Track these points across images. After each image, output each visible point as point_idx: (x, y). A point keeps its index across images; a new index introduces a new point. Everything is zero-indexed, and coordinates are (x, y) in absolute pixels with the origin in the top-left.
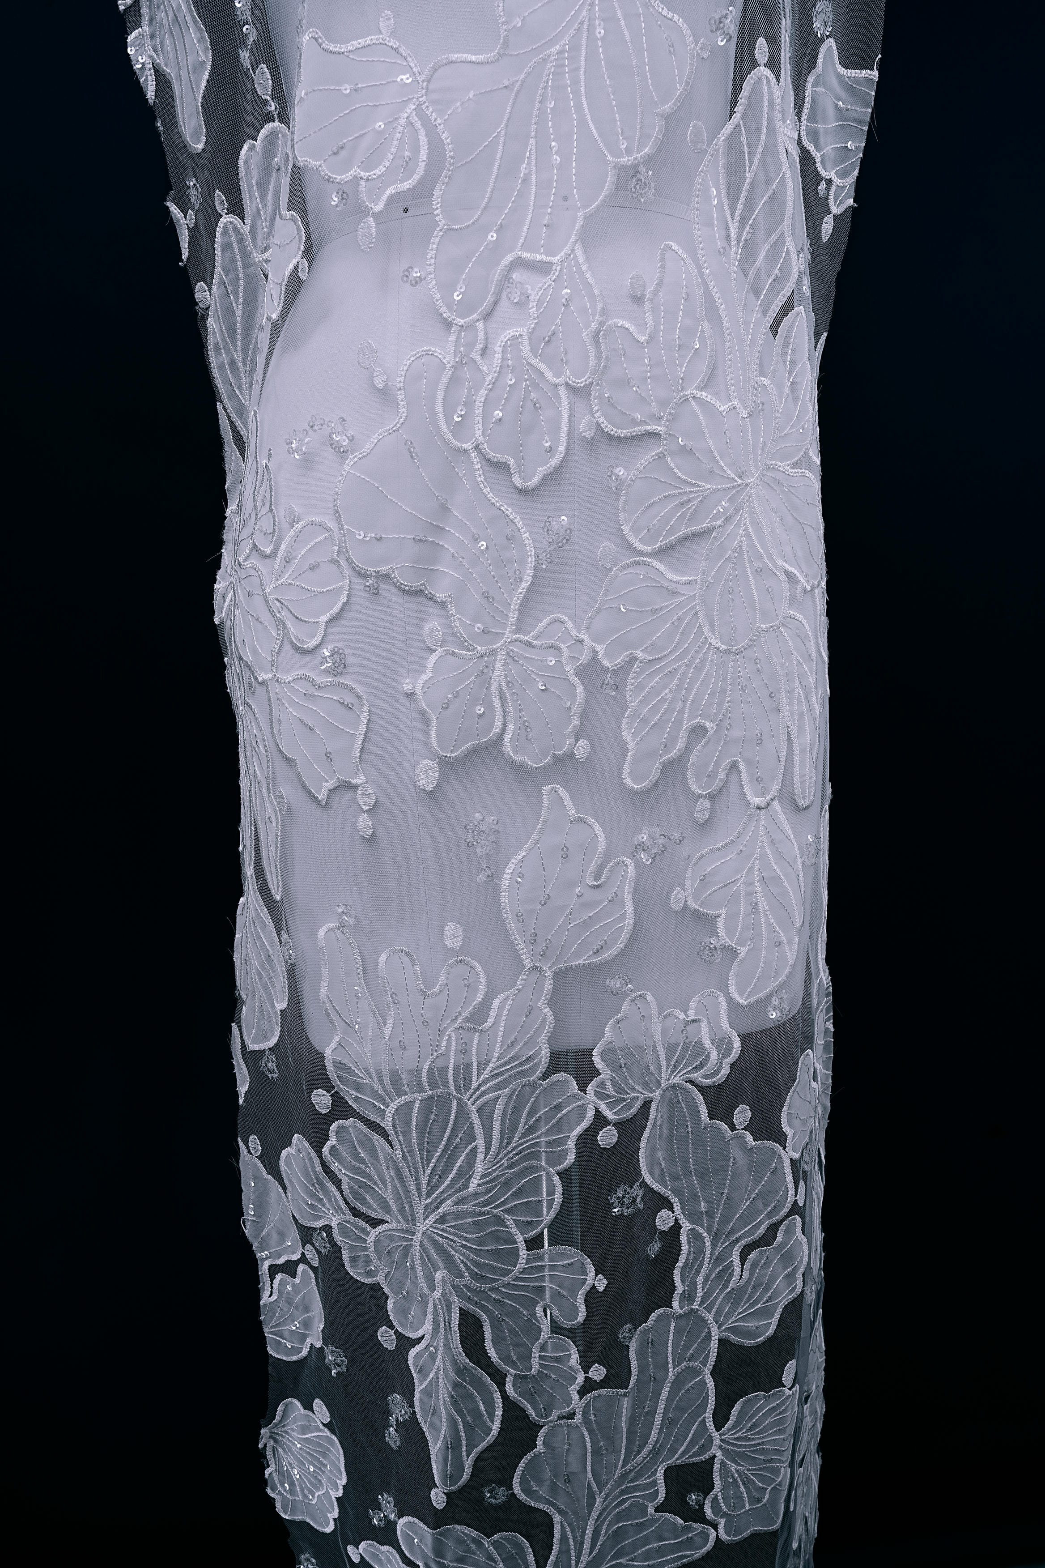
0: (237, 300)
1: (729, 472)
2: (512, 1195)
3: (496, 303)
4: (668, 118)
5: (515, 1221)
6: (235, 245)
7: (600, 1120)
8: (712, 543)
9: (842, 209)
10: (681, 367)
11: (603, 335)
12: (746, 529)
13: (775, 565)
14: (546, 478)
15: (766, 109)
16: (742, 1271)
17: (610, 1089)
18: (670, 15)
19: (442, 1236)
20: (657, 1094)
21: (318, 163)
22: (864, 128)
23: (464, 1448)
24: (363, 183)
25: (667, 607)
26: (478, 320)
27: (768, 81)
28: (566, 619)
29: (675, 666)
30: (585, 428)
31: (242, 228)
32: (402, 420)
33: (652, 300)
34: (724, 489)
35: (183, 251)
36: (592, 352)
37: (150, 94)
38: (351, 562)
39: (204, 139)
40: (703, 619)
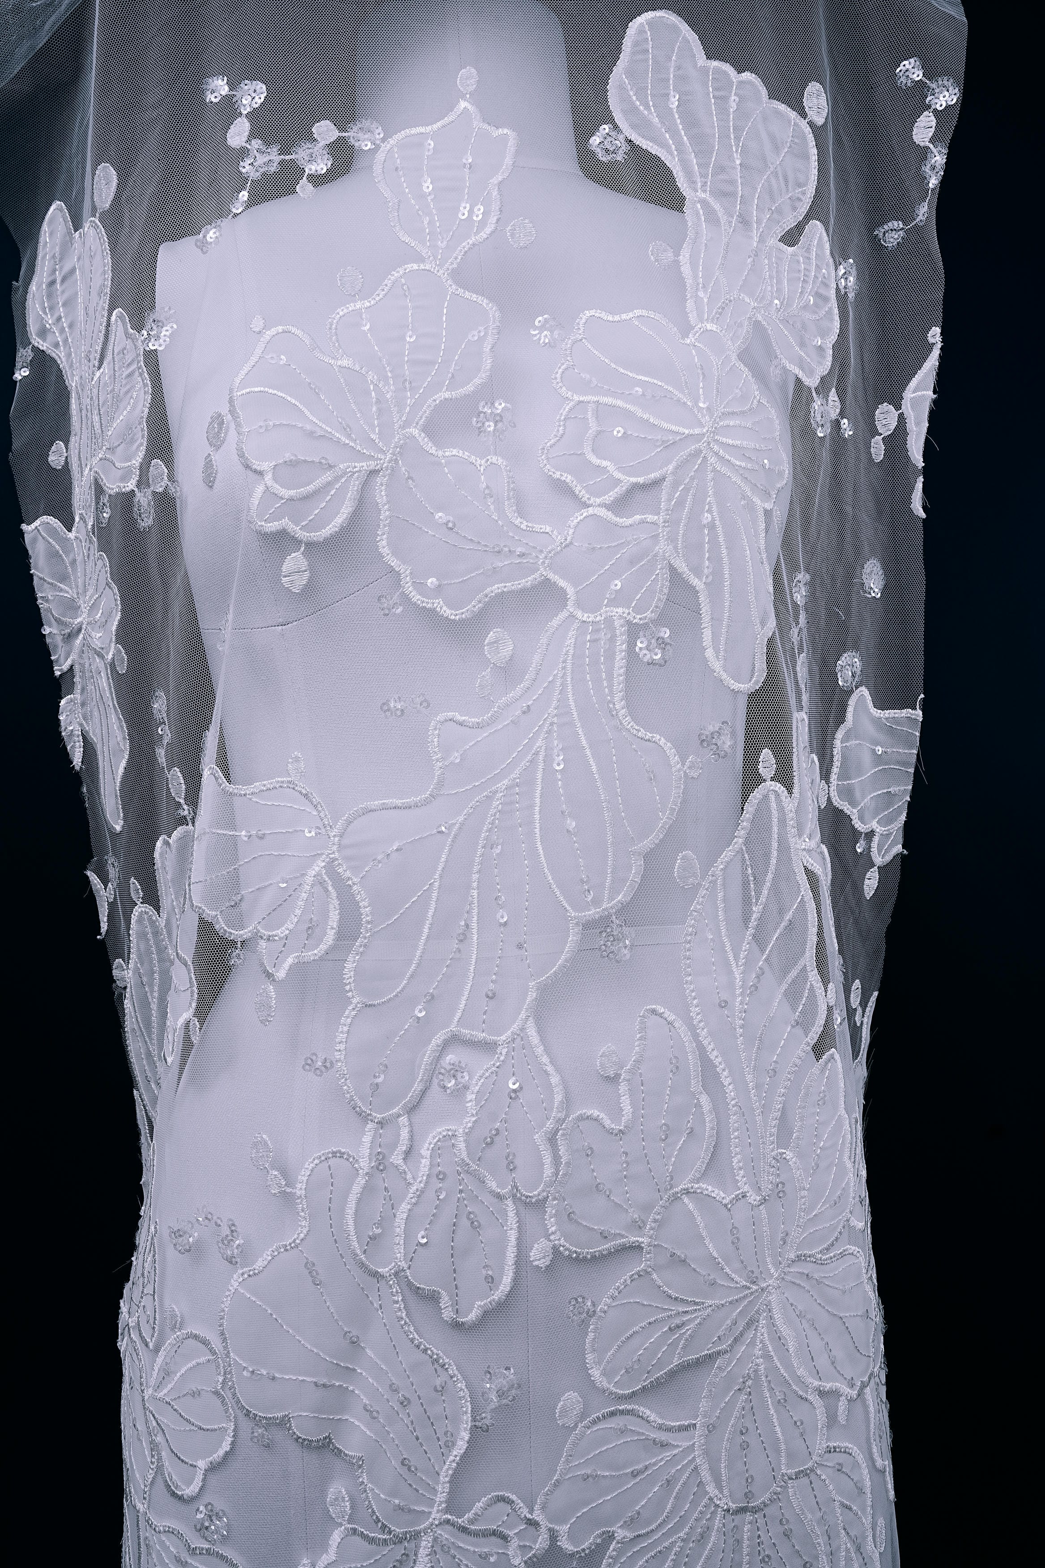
0: (152, 991)
1: (736, 1278)
3: (424, 1093)
4: (648, 857)
6: (150, 936)
8: (716, 1375)
9: (889, 858)
10: (670, 1157)
11: (563, 1135)
12: (764, 1347)
13: (806, 1387)
14: (487, 1315)
15: (775, 829)
18: (649, 735)
21: (214, 913)
22: (909, 770)
24: (263, 944)
25: (655, 1464)
26: (399, 1116)
27: (777, 795)
28: (514, 1497)
29: (666, 1544)
30: (539, 1254)
31: (157, 920)
32: (302, 1236)
33: (628, 1080)
34: (731, 1303)
35: (102, 925)
36: (548, 1159)
37: (77, 760)
38: (238, 1402)
39: (121, 822)
40: (705, 1474)
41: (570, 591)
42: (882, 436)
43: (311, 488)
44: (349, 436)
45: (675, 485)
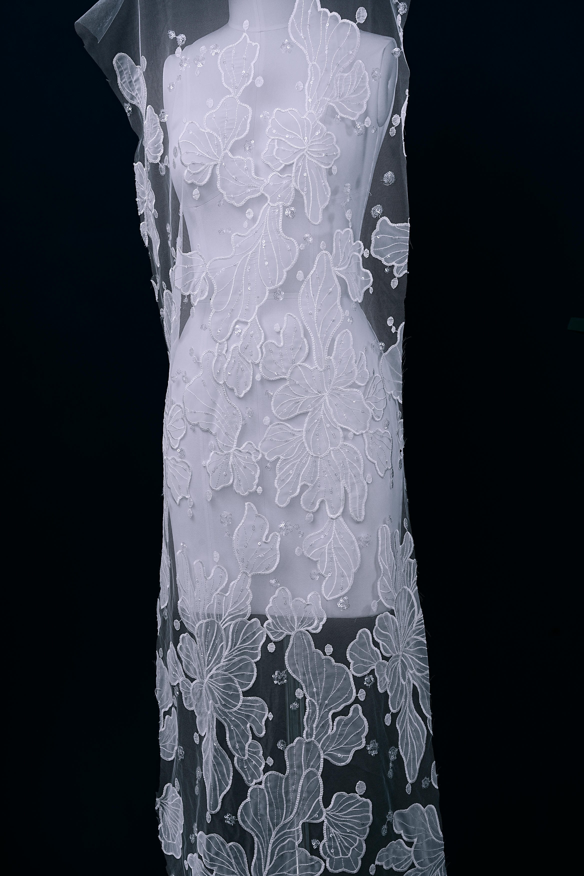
1: (314, 391)
2: (237, 669)
3: (231, 335)
4: (289, 272)
5: (238, 681)
6: (169, 300)
7: (268, 640)
8: (309, 417)
9: (401, 275)
10: (294, 355)
11: (264, 347)
12: (324, 411)
13: (336, 425)
14: (246, 394)
15: (325, 264)
16: (333, 726)
17: (272, 627)
18: (289, 238)
19: (211, 684)
20: (293, 634)
21: (179, 288)
22: (407, 244)
23: (218, 791)
24: (191, 296)
25: (291, 440)
26: (225, 341)
27: (326, 255)
28: (252, 443)
29: (295, 462)
30: (258, 377)
31: (171, 294)
32: (202, 373)
33: (283, 333)
34: (313, 398)
35: (156, 297)
36: (260, 353)
37: (147, 244)
38: (187, 419)
39: (159, 264)
40: (306, 445)
41: (268, 197)
42: (395, 127)
43: (199, 171)
44: (209, 155)
45: (297, 164)
